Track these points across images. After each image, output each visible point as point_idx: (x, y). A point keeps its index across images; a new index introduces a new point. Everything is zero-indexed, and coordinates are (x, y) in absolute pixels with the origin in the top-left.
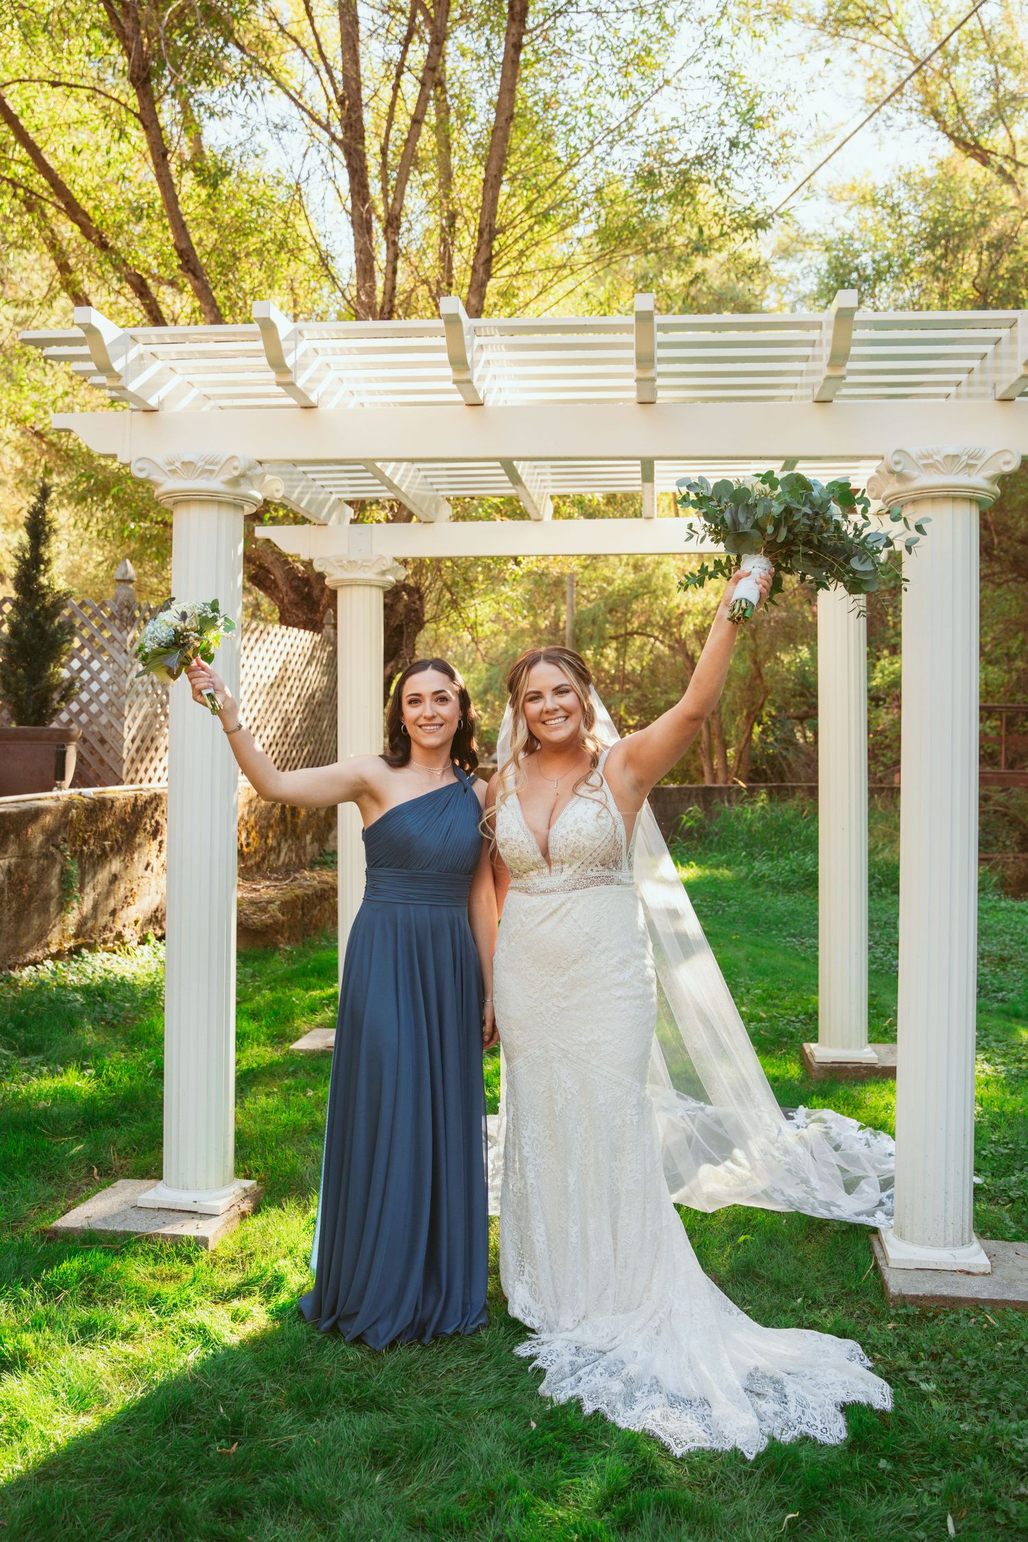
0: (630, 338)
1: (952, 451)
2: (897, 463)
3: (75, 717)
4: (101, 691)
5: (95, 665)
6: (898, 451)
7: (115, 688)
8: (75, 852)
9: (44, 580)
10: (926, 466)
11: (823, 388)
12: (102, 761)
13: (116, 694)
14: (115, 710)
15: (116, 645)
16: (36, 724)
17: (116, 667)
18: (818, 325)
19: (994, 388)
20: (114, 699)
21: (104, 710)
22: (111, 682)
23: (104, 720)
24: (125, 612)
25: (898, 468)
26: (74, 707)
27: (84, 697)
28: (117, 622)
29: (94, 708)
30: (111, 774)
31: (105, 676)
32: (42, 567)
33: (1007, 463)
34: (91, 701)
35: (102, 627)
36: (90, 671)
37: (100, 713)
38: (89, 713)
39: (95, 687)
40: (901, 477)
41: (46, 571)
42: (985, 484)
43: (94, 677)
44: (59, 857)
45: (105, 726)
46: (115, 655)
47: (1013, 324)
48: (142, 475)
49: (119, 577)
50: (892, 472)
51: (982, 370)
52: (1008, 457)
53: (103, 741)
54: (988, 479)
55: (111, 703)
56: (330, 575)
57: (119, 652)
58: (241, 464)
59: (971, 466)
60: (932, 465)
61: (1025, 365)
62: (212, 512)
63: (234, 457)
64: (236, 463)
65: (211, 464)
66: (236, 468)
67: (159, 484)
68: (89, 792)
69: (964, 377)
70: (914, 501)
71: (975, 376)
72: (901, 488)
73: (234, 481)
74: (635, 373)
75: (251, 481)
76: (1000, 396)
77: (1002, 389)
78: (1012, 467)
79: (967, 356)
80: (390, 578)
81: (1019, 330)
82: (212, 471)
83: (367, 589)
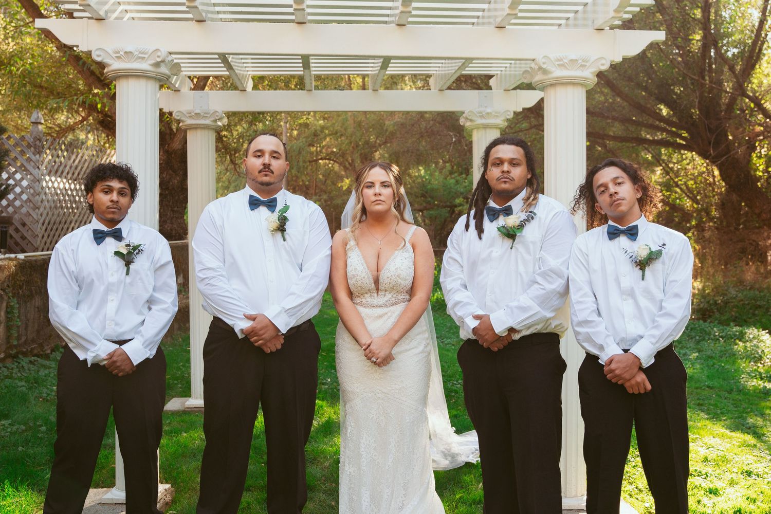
1: (574, 57)
2: (544, 63)
4: (22, 192)
5: (18, 176)
6: (544, 57)
7: (32, 191)
8: (15, 294)
10: (559, 65)
11: (502, 20)
12: (23, 238)
14: (32, 205)
15: (31, 162)
17: (32, 178)
19: (593, 22)
20: (31, 198)
21: (24, 205)
22: (29, 187)
23: (24, 210)
24: (38, 142)
25: (544, 66)
27: (11, 196)
28: (32, 149)
29: (17, 203)
31: (25, 183)
33: (603, 65)
34: (15, 199)
35: (22, 152)
36: (15, 179)
37: (22, 206)
38: (14, 206)
39: (18, 190)
40: (545, 72)
42: (590, 76)
43: (18, 183)
44: (6, 298)
45: (25, 215)
46: (31, 170)
48: (98, 59)
49: (33, 120)
51: (584, 12)
52: (603, 62)
53: (24, 225)
54: (592, 73)
55: (29, 200)
56: (183, 121)
57: (34, 167)
58: (163, 54)
59: (583, 66)
60: (562, 65)
61: (616, 11)
62: (142, 83)
63: (157, 50)
64: (159, 54)
65: (142, 53)
66: (159, 57)
67: (109, 65)
68: (21, 256)
69: (571, 15)
70: (551, 85)
71: (580, 15)
72: (545, 77)
73: (157, 65)
74: (401, 9)
75: (166, 65)
76: (596, 27)
77: (598, 24)
78: (606, 67)
79: (577, 4)
80: (220, 124)
82: (143, 58)
83: (206, 132)
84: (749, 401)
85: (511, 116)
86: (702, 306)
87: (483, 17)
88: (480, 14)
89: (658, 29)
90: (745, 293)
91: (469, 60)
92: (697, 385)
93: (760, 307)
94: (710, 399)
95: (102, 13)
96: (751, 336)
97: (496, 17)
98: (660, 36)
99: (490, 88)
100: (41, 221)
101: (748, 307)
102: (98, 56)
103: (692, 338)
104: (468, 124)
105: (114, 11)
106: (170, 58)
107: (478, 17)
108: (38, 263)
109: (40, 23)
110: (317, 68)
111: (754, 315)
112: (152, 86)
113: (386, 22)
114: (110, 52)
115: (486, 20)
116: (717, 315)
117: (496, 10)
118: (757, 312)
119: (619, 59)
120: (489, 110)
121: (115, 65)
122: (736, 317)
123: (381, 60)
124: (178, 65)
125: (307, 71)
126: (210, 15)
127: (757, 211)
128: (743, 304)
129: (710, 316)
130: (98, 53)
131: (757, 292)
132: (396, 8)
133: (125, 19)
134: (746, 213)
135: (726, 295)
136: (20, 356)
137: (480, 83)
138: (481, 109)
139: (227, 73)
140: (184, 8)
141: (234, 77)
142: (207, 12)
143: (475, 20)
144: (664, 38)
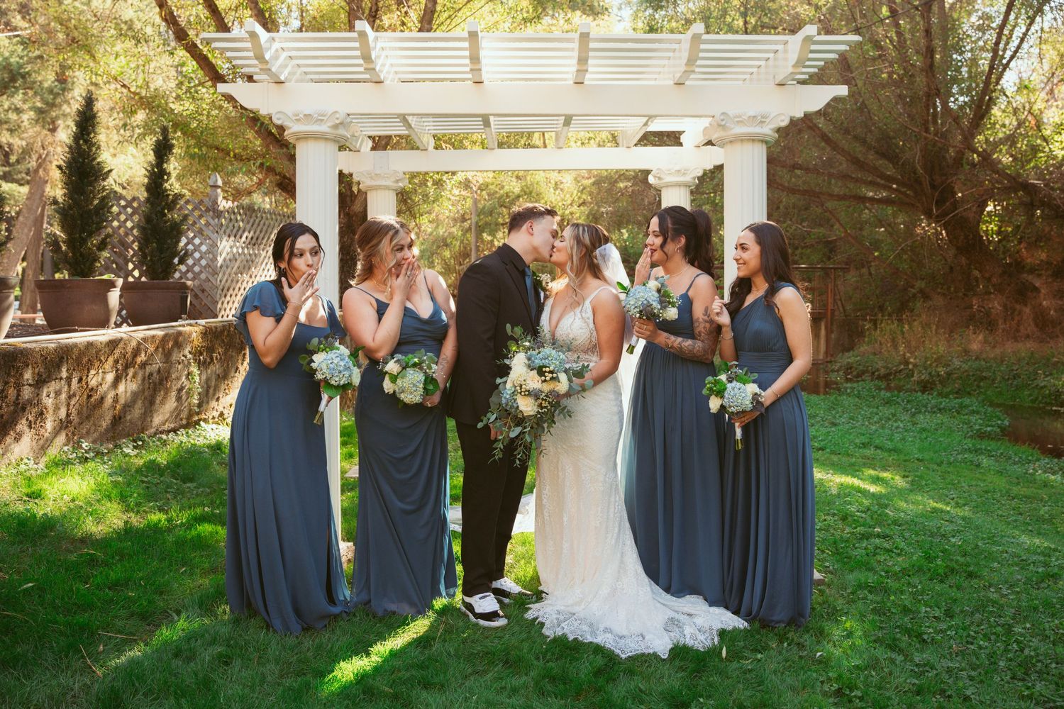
0: (576, 45)
1: (752, 113)
2: (722, 120)
3: (184, 275)
4: (201, 258)
5: (197, 241)
6: (723, 113)
7: (211, 256)
9: (167, 185)
10: (738, 122)
11: (681, 77)
12: (203, 304)
13: (211, 260)
14: (211, 270)
15: (210, 227)
16: (163, 279)
17: (211, 243)
18: (679, 42)
19: (774, 77)
20: (210, 263)
21: (203, 270)
22: (208, 252)
23: (203, 276)
24: (216, 206)
25: (723, 123)
26: (183, 268)
27: (190, 262)
28: (211, 213)
29: (197, 269)
30: (209, 311)
31: (204, 248)
32: (166, 177)
33: (782, 121)
34: (194, 264)
35: (201, 217)
36: (194, 245)
37: (201, 272)
38: (193, 272)
39: (197, 255)
40: (723, 128)
41: (167, 181)
42: (770, 132)
43: (197, 248)
44: (187, 362)
45: (204, 281)
46: (210, 234)
47: (786, 43)
48: (279, 122)
49: (212, 184)
50: (719, 125)
51: (766, 67)
52: (783, 118)
53: (203, 291)
54: (772, 130)
55: (208, 265)
56: (363, 183)
57: (212, 232)
58: (341, 116)
59: (762, 122)
60: (741, 122)
61: (794, 66)
62: (321, 145)
63: (336, 112)
64: (338, 116)
65: (322, 116)
66: (337, 119)
67: (289, 128)
68: (202, 322)
69: (755, 70)
71: (762, 70)
72: (724, 134)
73: (336, 127)
74: (576, 67)
75: (344, 127)
76: (777, 83)
77: (779, 79)
78: (785, 123)
79: (758, 59)
80: (401, 184)
81: (790, 46)
82: (322, 120)
83: (387, 191)
84: (958, 472)
85: (701, 174)
86: (923, 377)
87: (665, 73)
88: (660, 69)
89: (837, 83)
90: (969, 364)
91: (651, 117)
92: (907, 458)
93: (986, 378)
94: (917, 471)
95: (282, 78)
97: (675, 72)
98: (843, 90)
99: (681, 144)
100: (221, 287)
101: (973, 378)
102: (279, 119)
103: (907, 411)
104: (657, 182)
106: (348, 119)
108: (219, 330)
109: (222, 88)
111: (979, 386)
112: (330, 148)
113: (566, 79)
114: (290, 114)
115: (666, 76)
116: (939, 387)
117: (674, 66)
118: (982, 384)
119: (800, 115)
120: (678, 167)
121: (293, 128)
123: (563, 118)
125: (487, 129)
127: (987, 275)
128: (968, 375)
129: (932, 389)
130: (277, 116)
131: (983, 363)
132: (574, 65)
134: (977, 280)
135: (949, 365)
136: (202, 423)
137: (672, 139)
138: (670, 167)
139: (407, 132)
140: (361, 69)
141: (414, 136)
142: (385, 73)
143: (656, 76)
144: (847, 93)
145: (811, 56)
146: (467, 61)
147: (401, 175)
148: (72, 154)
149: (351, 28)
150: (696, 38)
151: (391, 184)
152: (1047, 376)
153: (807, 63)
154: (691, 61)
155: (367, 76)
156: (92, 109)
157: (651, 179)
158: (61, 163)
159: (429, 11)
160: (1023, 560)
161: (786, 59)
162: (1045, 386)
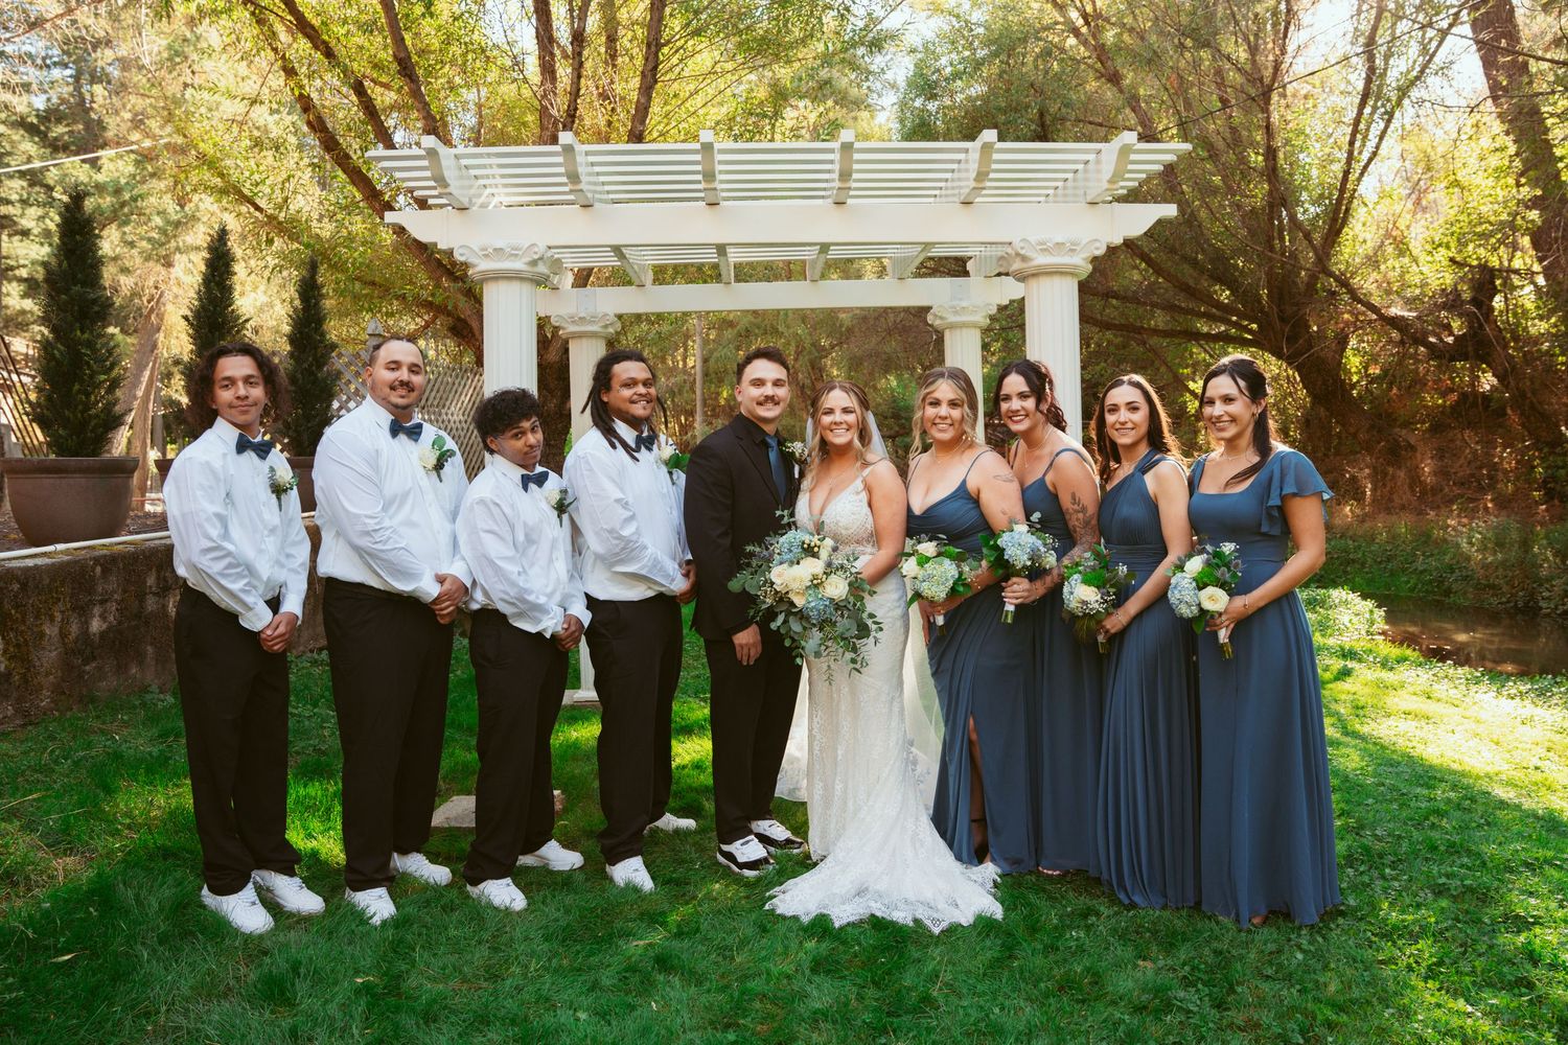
0: (836, 156)
1: (1060, 240)
2: (1022, 248)
6: (1024, 240)
10: (1041, 250)
11: (969, 194)
18: (966, 151)
19: (1085, 194)
25: (1022, 252)
33: (1097, 249)
40: (1024, 259)
42: (1082, 264)
47: (1099, 152)
48: (461, 259)
49: (371, 332)
50: (1018, 254)
51: (1075, 180)
52: (1098, 244)
54: (1084, 259)
56: (564, 329)
58: (541, 248)
59: (1073, 251)
60: (1045, 250)
61: (1109, 182)
62: (515, 286)
63: (534, 244)
64: (536, 249)
65: (516, 249)
66: (536, 253)
67: (474, 266)
69: (1060, 184)
70: (1034, 275)
71: (1069, 184)
72: (1024, 265)
73: (534, 263)
74: (837, 184)
75: (545, 263)
76: (1089, 200)
77: (1090, 196)
78: (1101, 251)
79: (1065, 171)
80: (611, 330)
81: (1103, 156)
82: (516, 255)
83: (594, 341)
85: (994, 310)
87: (947, 188)
88: (942, 184)
89: (1166, 201)
91: (927, 245)
93: (1353, 561)
95: (465, 201)
96: (1337, 601)
97: (960, 187)
98: (1170, 210)
99: (966, 274)
101: (1337, 562)
102: (461, 255)
104: (937, 323)
105: (480, 196)
106: (549, 254)
107: (947, 180)
109: (389, 217)
110: (735, 256)
111: (1345, 572)
112: (526, 289)
113: (823, 197)
114: (476, 249)
115: (949, 192)
117: (959, 180)
118: (1348, 569)
119: (1118, 241)
120: (964, 304)
121: (480, 266)
122: (1322, 576)
124: (559, 260)
125: (723, 259)
126: (597, 196)
127: (1352, 430)
130: (461, 251)
131: (1350, 542)
132: (833, 180)
133: (490, 207)
134: (1339, 435)
137: (956, 267)
138: (954, 303)
139: (618, 263)
140: (566, 189)
141: (629, 270)
142: (595, 192)
143: (937, 192)
144: (1175, 213)
145: (1130, 167)
146: (700, 177)
147: (613, 318)
148: (200, 299)
149: (554, 140)
150: (987, 148)
151: (599, 330)
152: (1428, 557)
153: (1127, 176)
154: (981, 176)
155: (572, 197)
156: (225, 244)
157: (930, 319)
158: (189, 313)
159: (642, 107)
160: (1403, 794)
161: (1099, 171)
162: (1425, 570)
